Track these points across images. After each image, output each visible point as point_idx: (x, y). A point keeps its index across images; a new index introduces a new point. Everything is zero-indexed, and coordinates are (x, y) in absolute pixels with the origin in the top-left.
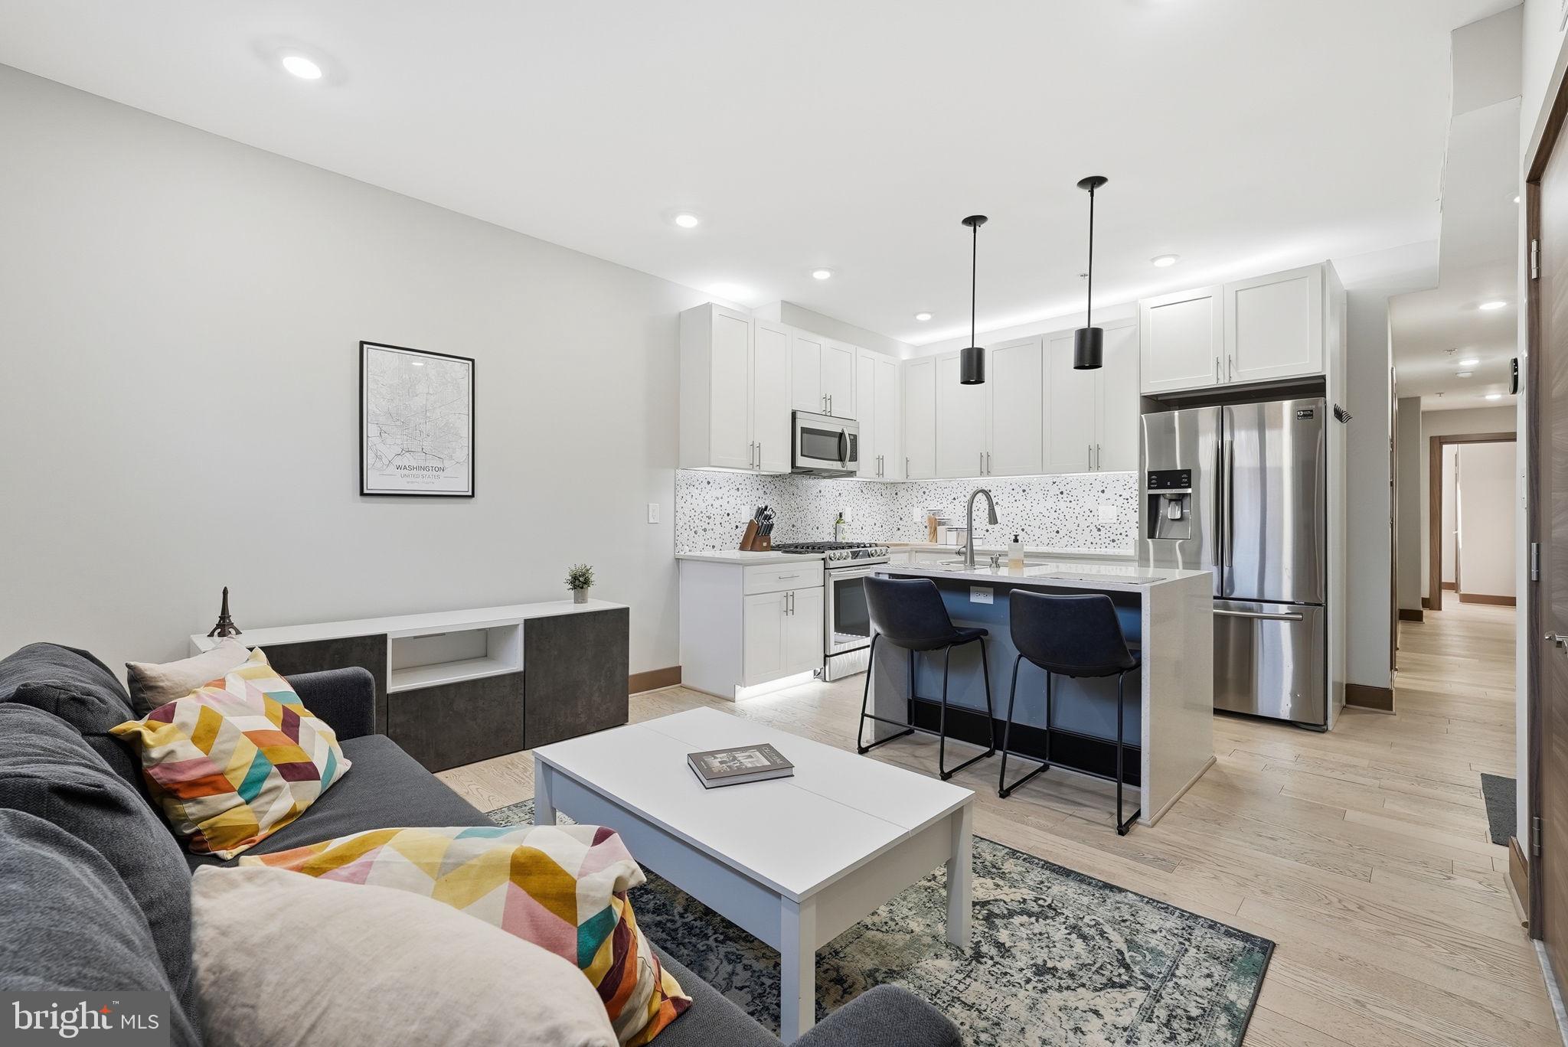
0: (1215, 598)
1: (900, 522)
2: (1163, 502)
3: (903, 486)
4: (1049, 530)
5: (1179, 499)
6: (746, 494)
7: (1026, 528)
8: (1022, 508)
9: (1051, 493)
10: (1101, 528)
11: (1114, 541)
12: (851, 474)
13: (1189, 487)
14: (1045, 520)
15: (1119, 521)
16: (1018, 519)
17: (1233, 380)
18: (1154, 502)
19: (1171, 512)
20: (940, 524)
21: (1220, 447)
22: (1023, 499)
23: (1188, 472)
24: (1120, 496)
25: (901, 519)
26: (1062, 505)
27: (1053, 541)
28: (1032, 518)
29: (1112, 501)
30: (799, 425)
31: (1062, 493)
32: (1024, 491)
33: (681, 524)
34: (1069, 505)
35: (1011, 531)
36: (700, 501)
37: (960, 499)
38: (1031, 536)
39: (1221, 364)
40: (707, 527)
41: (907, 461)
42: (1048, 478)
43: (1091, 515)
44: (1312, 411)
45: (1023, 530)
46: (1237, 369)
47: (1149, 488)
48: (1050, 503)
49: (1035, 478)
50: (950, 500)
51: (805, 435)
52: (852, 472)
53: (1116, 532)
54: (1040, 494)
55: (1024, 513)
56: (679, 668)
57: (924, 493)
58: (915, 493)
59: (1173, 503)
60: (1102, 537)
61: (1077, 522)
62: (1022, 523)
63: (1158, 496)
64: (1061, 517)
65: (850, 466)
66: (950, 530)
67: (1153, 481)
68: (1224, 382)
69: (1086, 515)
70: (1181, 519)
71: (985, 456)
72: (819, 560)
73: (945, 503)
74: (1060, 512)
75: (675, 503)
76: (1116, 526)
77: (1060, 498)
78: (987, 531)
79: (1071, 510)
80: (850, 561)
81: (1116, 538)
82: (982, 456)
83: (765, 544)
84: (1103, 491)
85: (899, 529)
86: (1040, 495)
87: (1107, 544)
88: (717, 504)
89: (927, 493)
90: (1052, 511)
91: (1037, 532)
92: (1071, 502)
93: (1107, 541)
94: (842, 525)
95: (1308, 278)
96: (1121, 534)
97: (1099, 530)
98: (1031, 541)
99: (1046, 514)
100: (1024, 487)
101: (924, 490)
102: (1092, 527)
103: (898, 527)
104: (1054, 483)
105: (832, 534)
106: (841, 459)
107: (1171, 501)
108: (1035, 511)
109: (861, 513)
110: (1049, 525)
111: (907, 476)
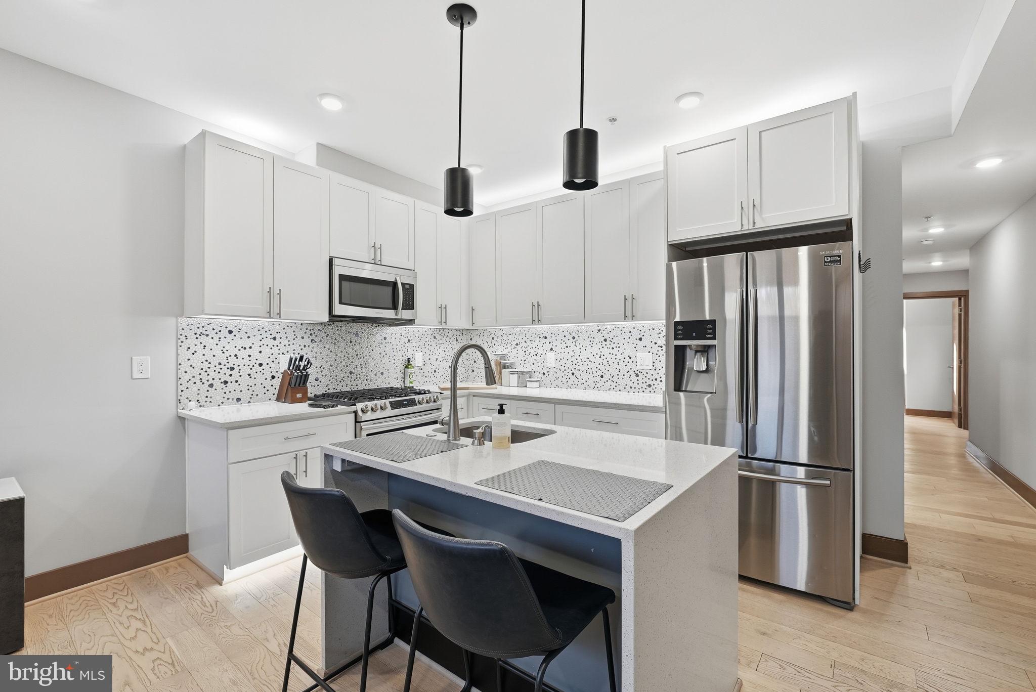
0: (740, 457)
1: (474, 364)
2: (689, 353)
3: (477, 332)
4: (595, 374)
5: (705, 351)
6: (286, 343)
7: (575, 372)
8: (572, 354)
9: (596, 340)
10: (639, 374)
11: (650, 386)
12: (410, 322)
13: (714, 338)
14: (591, 365)
15: (654, 368)
16: (569, 364)
17: (757, 226)
18: (680, 355)
19: (697, 363)
20: (505, 367)
21: (744, 297)
22: (573, 345)
23: (713, 322)
24: (656, 343)
25: (475, 362)
26: (606, 351)
27: (598, 385)
28: (580, 363)
29: (648, 349)
30: (337, 271)
31: (605, 340)
32: (574, 338)
33: (187, 377)
34: (612, 351)
35: (563, 375)
36: (218, 352)
37: (521, 345)
38: (580, 379)
39: (745, 209)
40: (229, 379)
41: (473, 310)
42: (593, 327)
43: (630, 362)
44: (839, 256)
45: (573, 374)
46: (761, 214)
47: (676, 339)
48: (595, 350)
49: (583, 326)
50: (514, 346)
51: (344, 283)
52: (411, 320)
53: (652, 378)
54: (587, 341)
55: (574, 359)
56: (186, 537)
57: (493, 339)
58: (485, 338)
59: (699, 354)
60: (640, 382)
61: (619, 367)
62: (572, 367)
63: (684, 347)
64: (605, 362)
65: (406, 314)
66: (512, 373)
67: (680, 332)
68: (748, 228)
69: (626, 361)
70: (707, 371)
71: (536, 305)
72: (350, 413)
73: (509, 348)
74: (604, 358)
75: (178, 355)
76: (652, 372)
77: (604, 345)
78: (544, 374)
79: (614, 357)
80: (389, 412)
81: (652, 383)
82: (533, 306)
83: (299, 396)
84: (640, 339)
85: (473, 371)
86: (587, 343)
87: (644, 389)
88: (243, 354)
89: (495, 339)
90: (597, 357)
91: (585, 376)
92: (613, 348)
93: (645, 386)
94: (409, 370)
95: (833, 114)
96: (656, 379)
97: (637, 375)
98: (579, 384)
99: (593, 359)
100: (574, 335)
101: (493, 336)
102: (631, 372)
103: (473, 369)
104: (599, 331)
105: (400, 379)
106: (395, 307)
107: (697, 352)
108: (583, 357)
109: (433, 358)
110: (594, 370)
111: (473, 323)
